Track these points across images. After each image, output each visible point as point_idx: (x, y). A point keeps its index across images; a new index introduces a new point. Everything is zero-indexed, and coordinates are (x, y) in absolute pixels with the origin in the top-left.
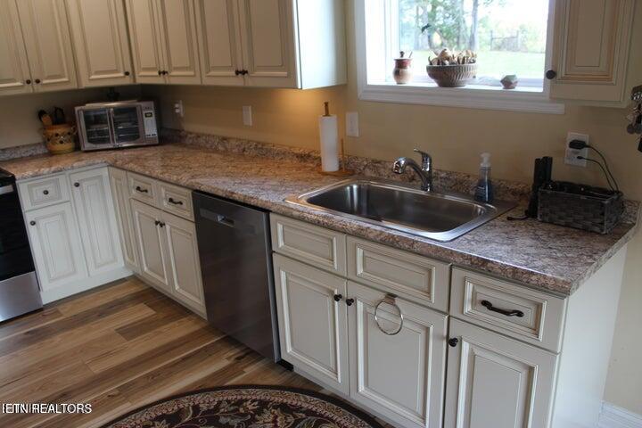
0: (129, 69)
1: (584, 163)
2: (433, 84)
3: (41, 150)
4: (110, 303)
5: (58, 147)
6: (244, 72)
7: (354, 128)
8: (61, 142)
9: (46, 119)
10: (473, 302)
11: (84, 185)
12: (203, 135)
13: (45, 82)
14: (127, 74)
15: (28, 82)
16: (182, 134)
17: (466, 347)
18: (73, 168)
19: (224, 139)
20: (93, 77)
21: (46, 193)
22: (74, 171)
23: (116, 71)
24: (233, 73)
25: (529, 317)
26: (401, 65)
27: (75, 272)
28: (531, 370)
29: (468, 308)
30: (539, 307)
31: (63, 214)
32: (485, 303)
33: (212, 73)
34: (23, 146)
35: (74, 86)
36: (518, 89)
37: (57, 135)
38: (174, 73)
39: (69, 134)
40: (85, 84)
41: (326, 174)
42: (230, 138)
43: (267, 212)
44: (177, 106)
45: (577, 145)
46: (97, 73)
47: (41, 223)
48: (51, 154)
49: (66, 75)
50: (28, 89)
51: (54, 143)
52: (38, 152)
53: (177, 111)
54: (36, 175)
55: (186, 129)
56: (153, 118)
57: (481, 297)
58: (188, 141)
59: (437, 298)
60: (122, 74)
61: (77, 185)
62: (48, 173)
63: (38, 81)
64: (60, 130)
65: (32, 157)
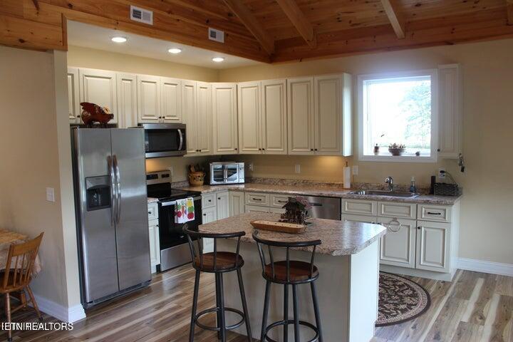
1: (444, 177)
2: (391, 155)
5: (199, 182)
7: (356, 172)
8: (200, 180)
9: (193, 169)
10: (425, 214)
11: (222, 199)
14: (236, 149)
15: (197, 151)
17: (423, 229)
20: (219, 150)
22: (218, 192)
24: (309, 150)
25: (442, 214)
26: (377, 149)
28: (444, 230)
29: (423, 216)
30: (445, 210)
31: (214, 212)
32: (429, 213)
36: (421, 156)
37: (199, 177)
41: (346, 189)
43: (341, 198)
44: (250, 165)
45: (442, 172)
46: (221, 148)
48: (192, 186)
49: (209, 148)
50: (197, 154)
53: (250, 168)
57: (427, 212)
59: (413, 215)
60: (233, 150)
61: (219, 199)
63: (200, 151)
64: (199, 174)
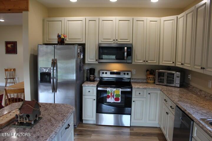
0: (174, 61)
3: (145, 81)
4: (148, 133)
5: (149, 81)
6: (203, 68)
8: (150, 80)
9: (148, 72)
11: (152, 94)
12: (195, 87)
13: (149, 62)
14: (173, 63)
15: (144, 61)
16: (189, 85)
18: (149, 88)
19: (201, 90)
20: (163, 62)
21: (140, 94)
22: (149, 89)
23: (170, 61)
24: (200, 68)
27: (142, 119)
31: (143, 101)
33: (195, 67)
34: (140, 79)
35: (157, 64)
37: (150, 78)
38: (185, 65)
39: (153, 78)
40: (161, 64)
42: (202, 91)
43: (193, 121)
44: (189, 75)
46: (165, 61)
47: (136, 102)
48: (147, 83)
49: (156, 60)
50: (144, 63)
51: (148, 80)
52: (144, 81)
53: (189, 77)
54: (138, 88)
55: (191, 84)
56: (179, 78)
58: (190, 89)
60: (172, 63)
61: (149, 94)
62: (142, 88)
63: (147, 61)
64: (151, 76)
65: (142, 82)
